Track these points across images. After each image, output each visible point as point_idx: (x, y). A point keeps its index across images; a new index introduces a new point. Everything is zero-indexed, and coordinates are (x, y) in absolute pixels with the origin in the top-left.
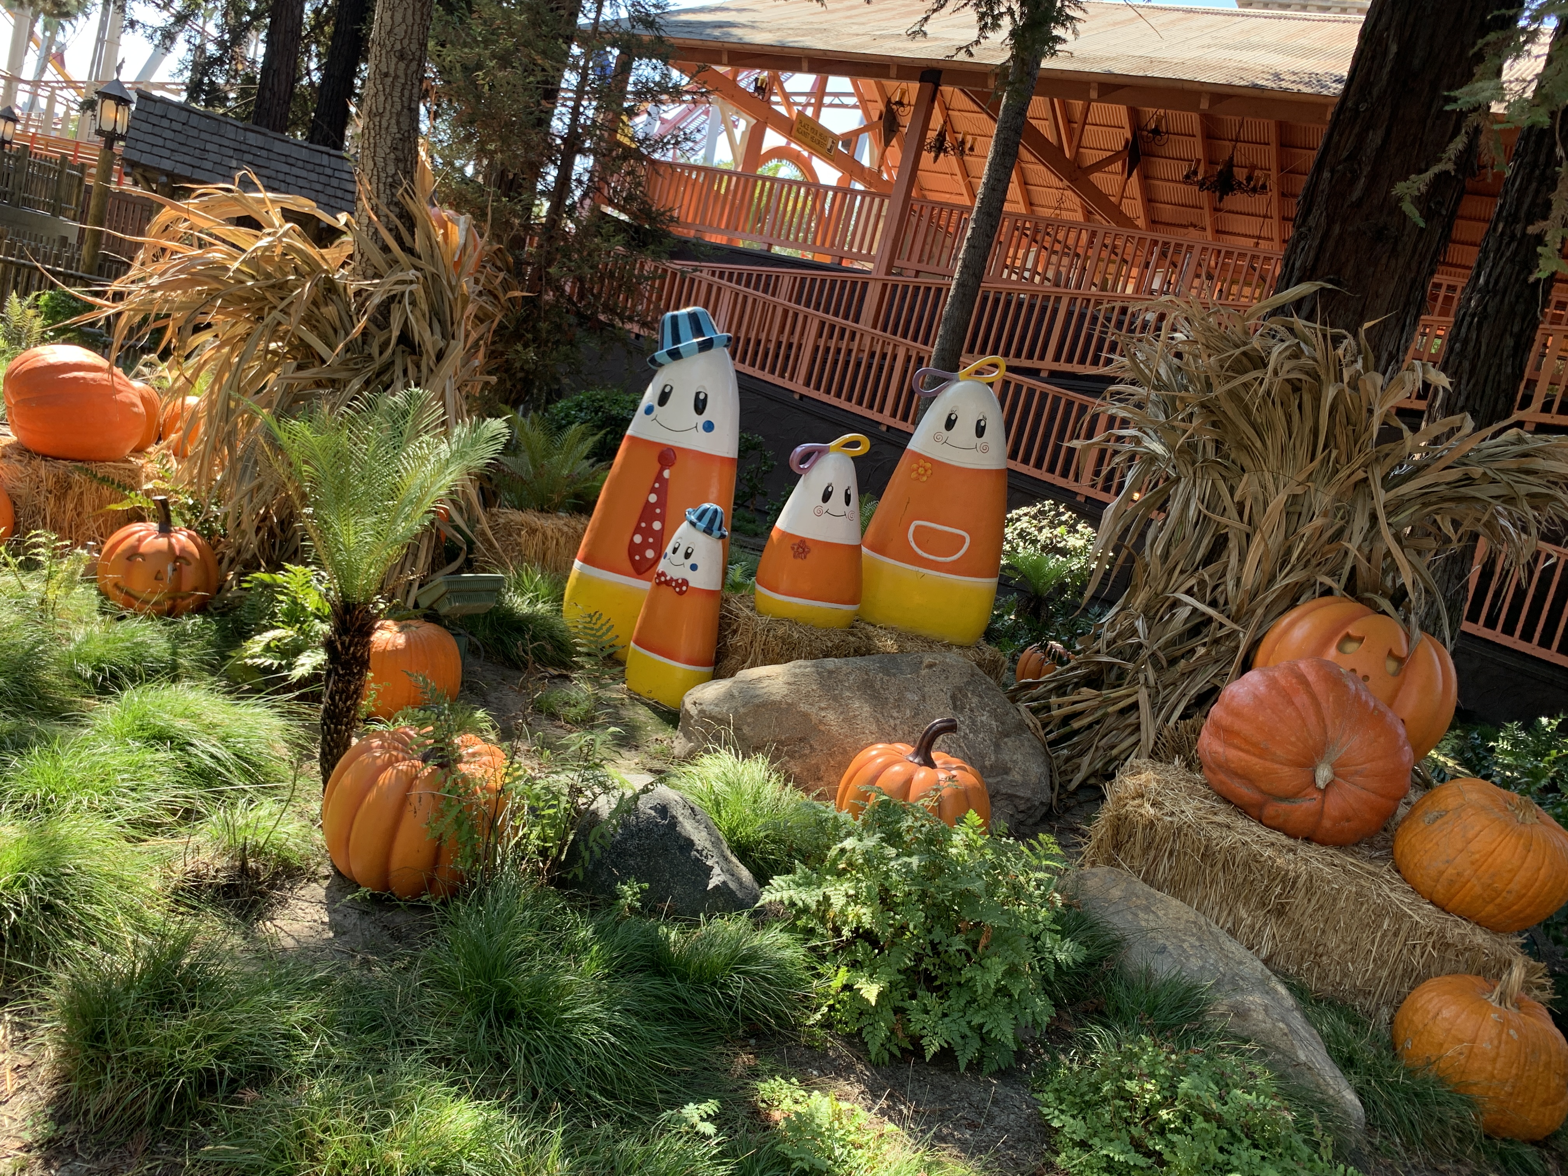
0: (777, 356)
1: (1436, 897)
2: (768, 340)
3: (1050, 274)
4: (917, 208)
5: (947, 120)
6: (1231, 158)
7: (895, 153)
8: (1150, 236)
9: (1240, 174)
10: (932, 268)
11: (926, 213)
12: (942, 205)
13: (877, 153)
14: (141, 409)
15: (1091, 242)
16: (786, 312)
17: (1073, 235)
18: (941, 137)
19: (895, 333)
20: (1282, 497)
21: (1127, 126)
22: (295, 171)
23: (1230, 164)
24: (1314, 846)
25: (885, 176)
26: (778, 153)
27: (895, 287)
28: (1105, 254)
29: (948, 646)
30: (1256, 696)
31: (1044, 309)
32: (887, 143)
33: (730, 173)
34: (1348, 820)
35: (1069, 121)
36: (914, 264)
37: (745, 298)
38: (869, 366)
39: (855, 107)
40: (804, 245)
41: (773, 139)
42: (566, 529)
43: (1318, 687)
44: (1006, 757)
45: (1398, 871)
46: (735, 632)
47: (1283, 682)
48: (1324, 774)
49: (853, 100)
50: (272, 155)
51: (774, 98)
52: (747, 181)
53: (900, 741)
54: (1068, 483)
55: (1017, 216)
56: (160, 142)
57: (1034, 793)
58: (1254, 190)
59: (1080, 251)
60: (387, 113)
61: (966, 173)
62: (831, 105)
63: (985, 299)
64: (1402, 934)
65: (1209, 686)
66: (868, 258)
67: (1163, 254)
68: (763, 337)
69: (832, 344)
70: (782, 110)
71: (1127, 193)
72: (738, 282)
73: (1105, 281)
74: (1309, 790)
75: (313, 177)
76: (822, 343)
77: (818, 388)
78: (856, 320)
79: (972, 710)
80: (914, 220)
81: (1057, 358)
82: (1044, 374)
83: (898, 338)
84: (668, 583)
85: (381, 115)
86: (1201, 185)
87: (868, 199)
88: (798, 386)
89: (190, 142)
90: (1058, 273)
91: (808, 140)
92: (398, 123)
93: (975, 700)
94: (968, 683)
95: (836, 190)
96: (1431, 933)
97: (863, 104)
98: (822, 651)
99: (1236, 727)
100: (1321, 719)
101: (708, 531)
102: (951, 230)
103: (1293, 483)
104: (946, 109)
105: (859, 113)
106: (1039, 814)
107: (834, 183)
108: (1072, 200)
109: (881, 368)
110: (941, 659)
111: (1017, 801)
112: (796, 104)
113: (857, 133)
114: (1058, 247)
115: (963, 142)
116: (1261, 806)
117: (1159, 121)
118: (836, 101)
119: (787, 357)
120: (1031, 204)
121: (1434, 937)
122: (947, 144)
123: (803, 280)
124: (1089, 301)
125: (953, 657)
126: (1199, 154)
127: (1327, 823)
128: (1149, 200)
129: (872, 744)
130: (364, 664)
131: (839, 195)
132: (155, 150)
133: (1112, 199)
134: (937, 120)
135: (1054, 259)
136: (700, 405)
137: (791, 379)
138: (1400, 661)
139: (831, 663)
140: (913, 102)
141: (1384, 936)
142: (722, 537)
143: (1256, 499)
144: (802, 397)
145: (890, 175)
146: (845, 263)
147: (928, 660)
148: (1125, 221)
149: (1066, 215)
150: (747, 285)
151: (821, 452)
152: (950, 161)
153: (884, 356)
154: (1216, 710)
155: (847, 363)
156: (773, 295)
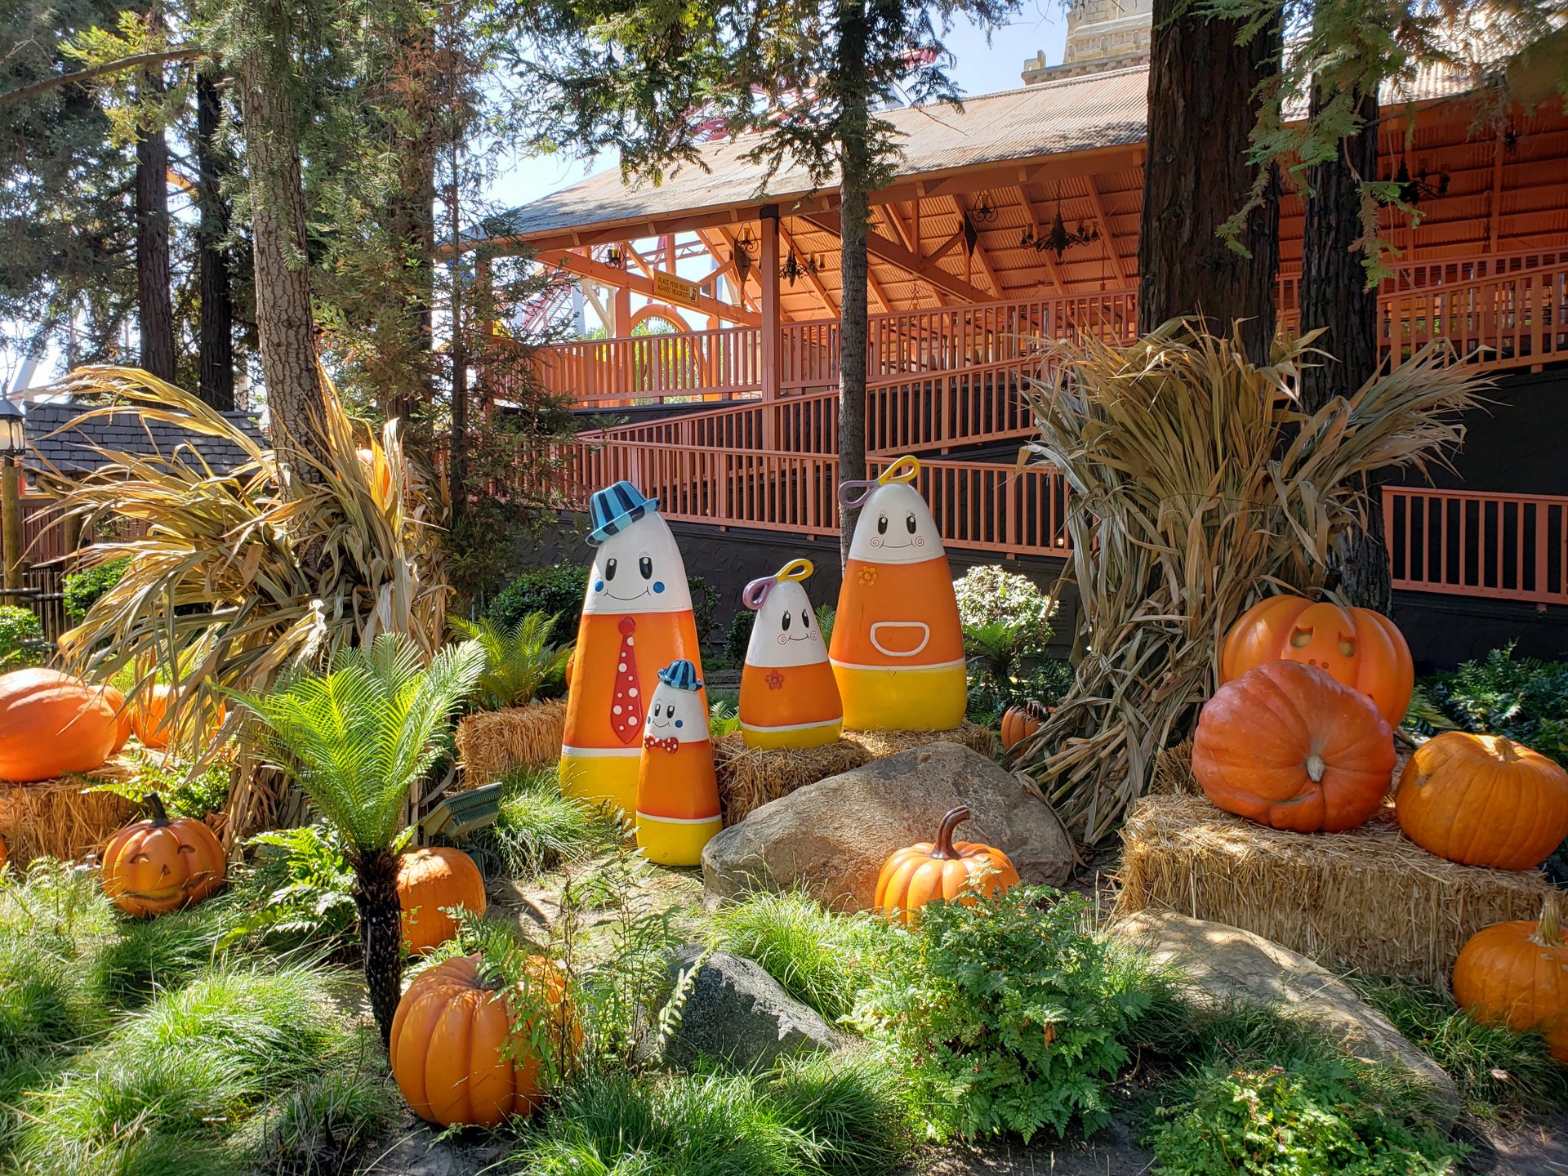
0: (695, 496)
1: (1453, 854)
2: (683, 485)
3: (925, 361)
4: (787, 331)
5: (793, 245)
6: (1059, 216)
7: (753, 287)
8: (1006, 304)
9: (1071, 228)
10: (816, 382)
11: (797, 333)
12: (811, 324)
13: (736, 290)
14: (111, 712)
15: (954, 322)
16: (692, 455)
17: (935, 319)
18: (791, 262)
19: (798, 450)
20: (1198, 514)
21: (957, 211)
23: (1059, 221)
24: (1327, 836)
25: (749, 308)
26: (647, 313)
27: (787, 407)
28: (970, 329)
29: (936, 734)
30: (1233, 712)
31: (928, 393)
32: (744, 279)
33: (608, 342)
34: (1350, 803)
35: (904, 219)
36: (798, 383)
37: (651, 451)
38: (783, 484)
39: (704, 252)
40: (693, 391)
41: (638, 301)
42: (544, 717)
43: (1286, 686)
44: (1019, 827)
45: (1409, 839)
46: (733, 774)
47: (1252, 691)
48: (1315, 768)
49: (701, 247)
51: (629, 263)
52: (625, 345)
53: (919, 841)
54: (996, 546)
55: (881, 317)
56: (58, 445)
57: (1056, 855)
58: (1087, 239)
59: (947, 332)
60: (288, 379)
61: (823, 288)
62: (683, 256)
63: (872, 397)
64: (1433, 896)
65: (1185, 707)
66: (755, 387)
67: (1023, 317)
68: (677, 482)
69: (744, 473)
70: (638, 271)
71: (973, 269)
72: (641, 439)
73: (976, 353)
74: (1307, 785)
76: (734, 475)
77: (741, 517)
78: (760, 447)
79: (975, 792)
80: (788, 342)
81: (952, 435)
82: (945, 452)
83: (802, 453)
84: (658, 745)
85: (282, 382)
86: (1038, 245)
87: (740, 335)
88: (721, 520)
90: (931, 357)
91: (671, 294)
92: (300, 385)
93: (976, 780)
94: (965, 766)
95: (709, 333)
96: (1458, 891)
97: (712, 248)
98: (820, 771)
99: (1223, 745)
100: (1298, 717)
101: (684, 684)
102: (824, 342)
103: (1205, 499)
104: (789, 235)
105: (709, 257)
106: (1065, 874)
107: (704, 328)
108: (925, 287)
109: (794, 483)
110: (933, 749)
111: (1042, 868)
112: (650, 263)
113: (713, 277)
114: (925, 334)
115: (813, 261)
116: (1267, 812)
117: (985, 200)
118: (686, 252)
119: (705, 495)
120: (889, 301)
121: (1462, 892)
122: (798, 268)
123: (701, 422)
124: (967, 376)
125: (944, 744)
126: (1028, 218)
127: (1332, 812)
128: (996, 270)
129: (894, 850)
130: (397, 907)
131: (714, 338)
133: (962, 278)
134: (784, 247)
135: (924, 345)
136: (646, 570)
137: (714, 514)
138: (1351, 641)
139: (832, 781)
140: (759, 236)
141: (1416, 905)
142: (699, 687)
143: (1176, 523)
144: (728, 528)
145: (754, 307)
146: (735, 397)
147: (921, 755)
148: (978, 295)
149: (924, 304)
150: (650, 439)
151: (770, 584)
152: (805, 281)
153: (794, 472)
154: (1200, 733)
155: (762, 487)
156: (677, 442)
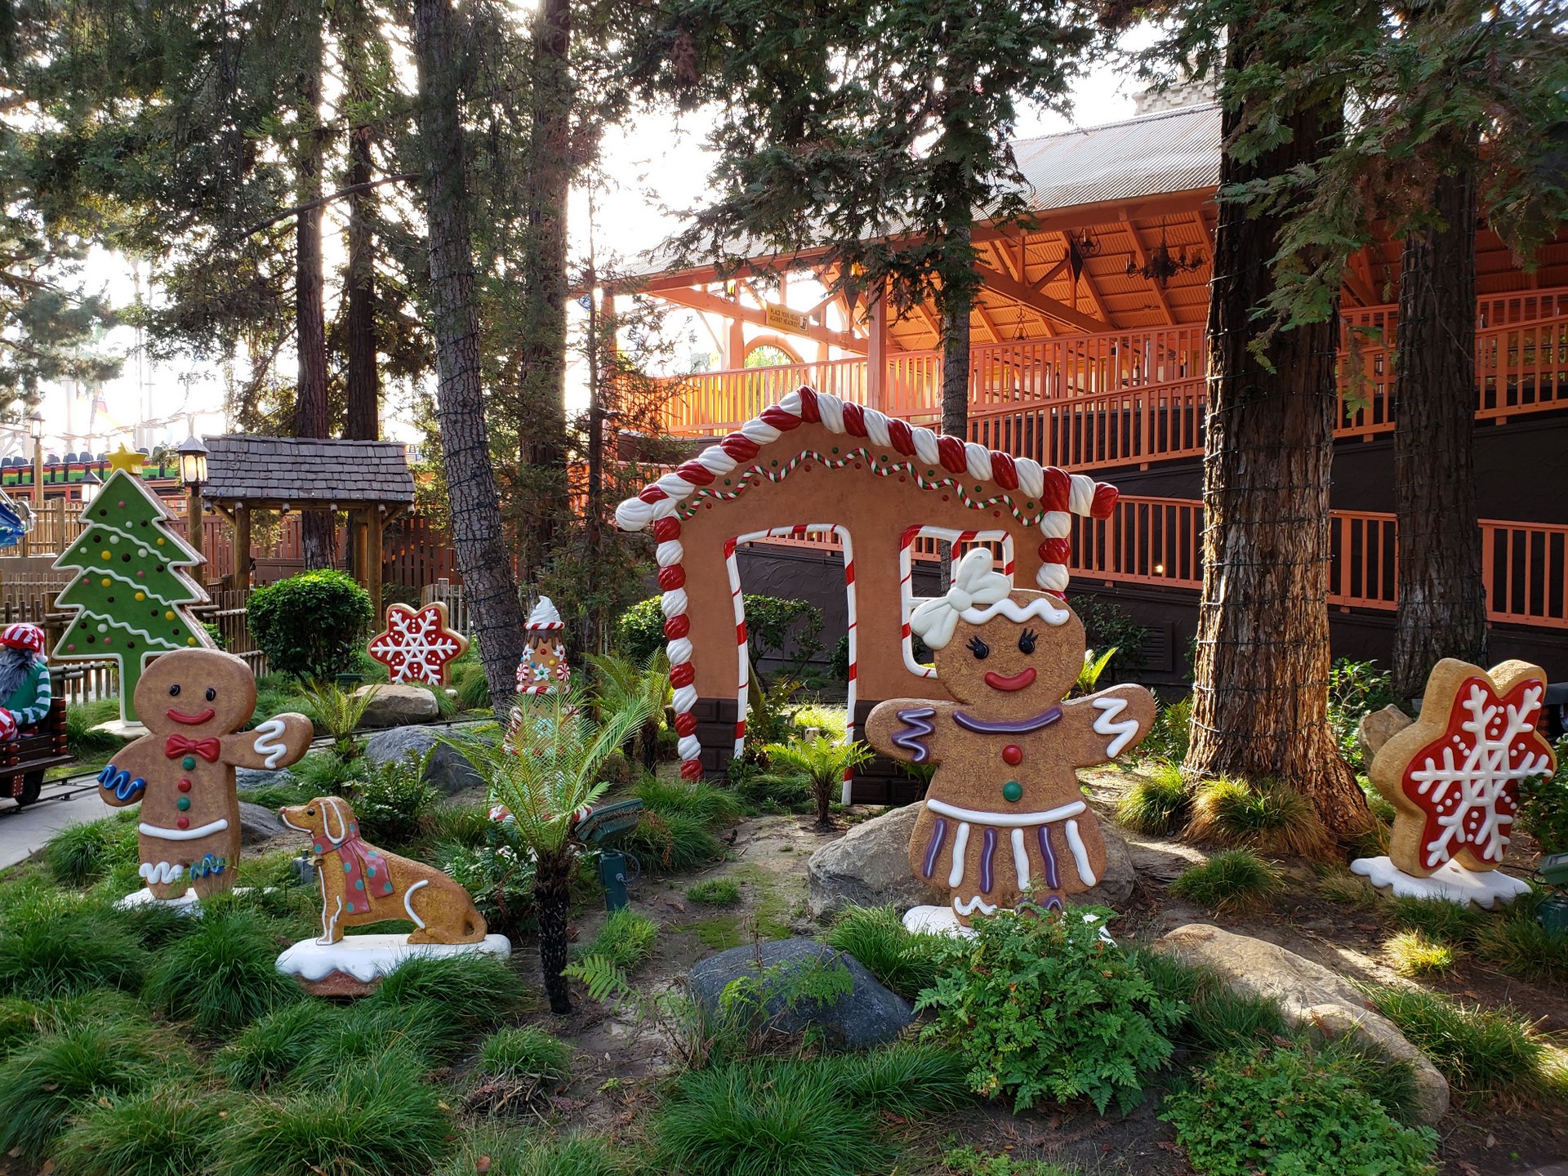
4: (893, 362)
6: (1163, 242)
7: (861, 312)
10: (920, 411)
11: (903, 364)
12: (916, 354)
17: (1038, 348)
21: (1063, 237)
22: (347, 468)
23: (1164, 248)
25: (857, 335)
26: (758, 343)
28: (1073, 357)
32: (852, 307)
33: (721, 374)
41: (751, 331)
50: (325, 460)
52: (736, 378)
54: (1094, 574)
55: (985, 348)
56: (230, 474)
58: (1193, 265)
59: (1050, 360)
61: (929, 314)
67: (1125, 346)
70: (751, 304)
71: (1079, 294)
75: (364, 469)
80: (893, 372)
87: (847, 367)
89: (255, 467)
91: (782, 324)
102: (929, 372)
107: (813, 357)
113: (823, 305)
117: (1089, 233)
120: (995, 325)
126: (1134, 245)
128: (1102, 295)
131: (822, 369)
132: (227, 482)
133: (1067, 303)
145: (862, 333)
148: (1083, 320)
149: (1029, 329)
